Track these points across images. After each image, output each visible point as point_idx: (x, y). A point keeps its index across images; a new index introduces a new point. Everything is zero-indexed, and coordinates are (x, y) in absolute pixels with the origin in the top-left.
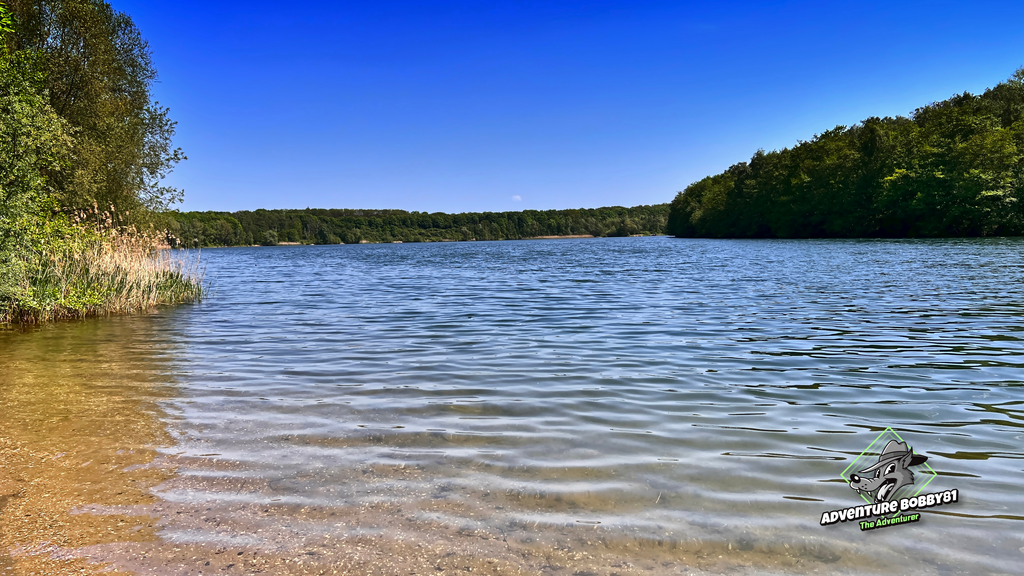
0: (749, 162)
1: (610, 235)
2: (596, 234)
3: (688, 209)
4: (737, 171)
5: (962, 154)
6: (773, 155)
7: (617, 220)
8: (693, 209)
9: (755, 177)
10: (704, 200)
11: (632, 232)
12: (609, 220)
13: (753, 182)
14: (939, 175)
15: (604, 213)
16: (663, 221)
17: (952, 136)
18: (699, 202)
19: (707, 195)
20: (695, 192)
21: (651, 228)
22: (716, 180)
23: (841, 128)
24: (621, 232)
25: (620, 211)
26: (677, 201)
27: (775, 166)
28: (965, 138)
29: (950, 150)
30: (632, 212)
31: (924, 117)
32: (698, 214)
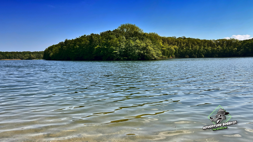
0: (64, 42)
1: (26, 59)
2: (22, 59)
3: (49, 53)
4: (61, 44)
5: (109, 43)
6: (70, 41)
7: (28, 55)
8: (50, 53)
9: (66, 45)
10: (53, 50)
11: (33, 59)
12: (26, 55)
13: (65, 47)
14: (105, 47)
15: (24, 53)
16: (42, 56)
17: (107, 39)
18: (52, 51)
19: (54, 50)
20: (51, 48)
21: (39, 58)
22: (56, 46)
23: (85, 35)
24: (30, 58)
25: (29, 53)
26: (46, 51)
27: (71, 43)
28: (110, 40)
29: (107, 42)
30: (33, 53)
31: (102, 34)
32: (52, 54)
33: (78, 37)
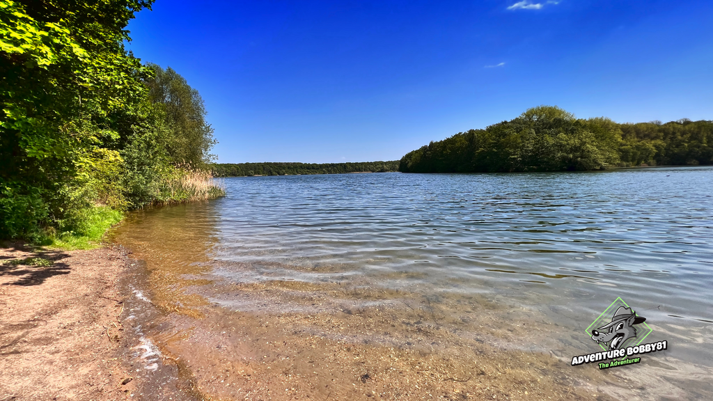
0: (428, 145)
1: (378, 172)
2: (373, 172)
4: (424, 149)
5: (503, 143)
6: (436, 143)
7: (381, 166)
8: (408, 163)
9: (430, 151)
10: (412, 159)
11: (387, 171)
12: (378, 166)
14: (494, 150)
15: (376, 163)
16: (397, 166)
17: (499, 137)
19: (413, 157)
20: (409, 156)
21: (393, 169)
22: (416, 152)
23: (461, 133)
24: (382, 171)
25: (382, 163)
26: (402, 160)
27: (438, 147)
28: (504, 137)
29: (499, 141)
30: (386, 163)
31: (490, 129)
32: (410, 164)
33: (450, 137)
